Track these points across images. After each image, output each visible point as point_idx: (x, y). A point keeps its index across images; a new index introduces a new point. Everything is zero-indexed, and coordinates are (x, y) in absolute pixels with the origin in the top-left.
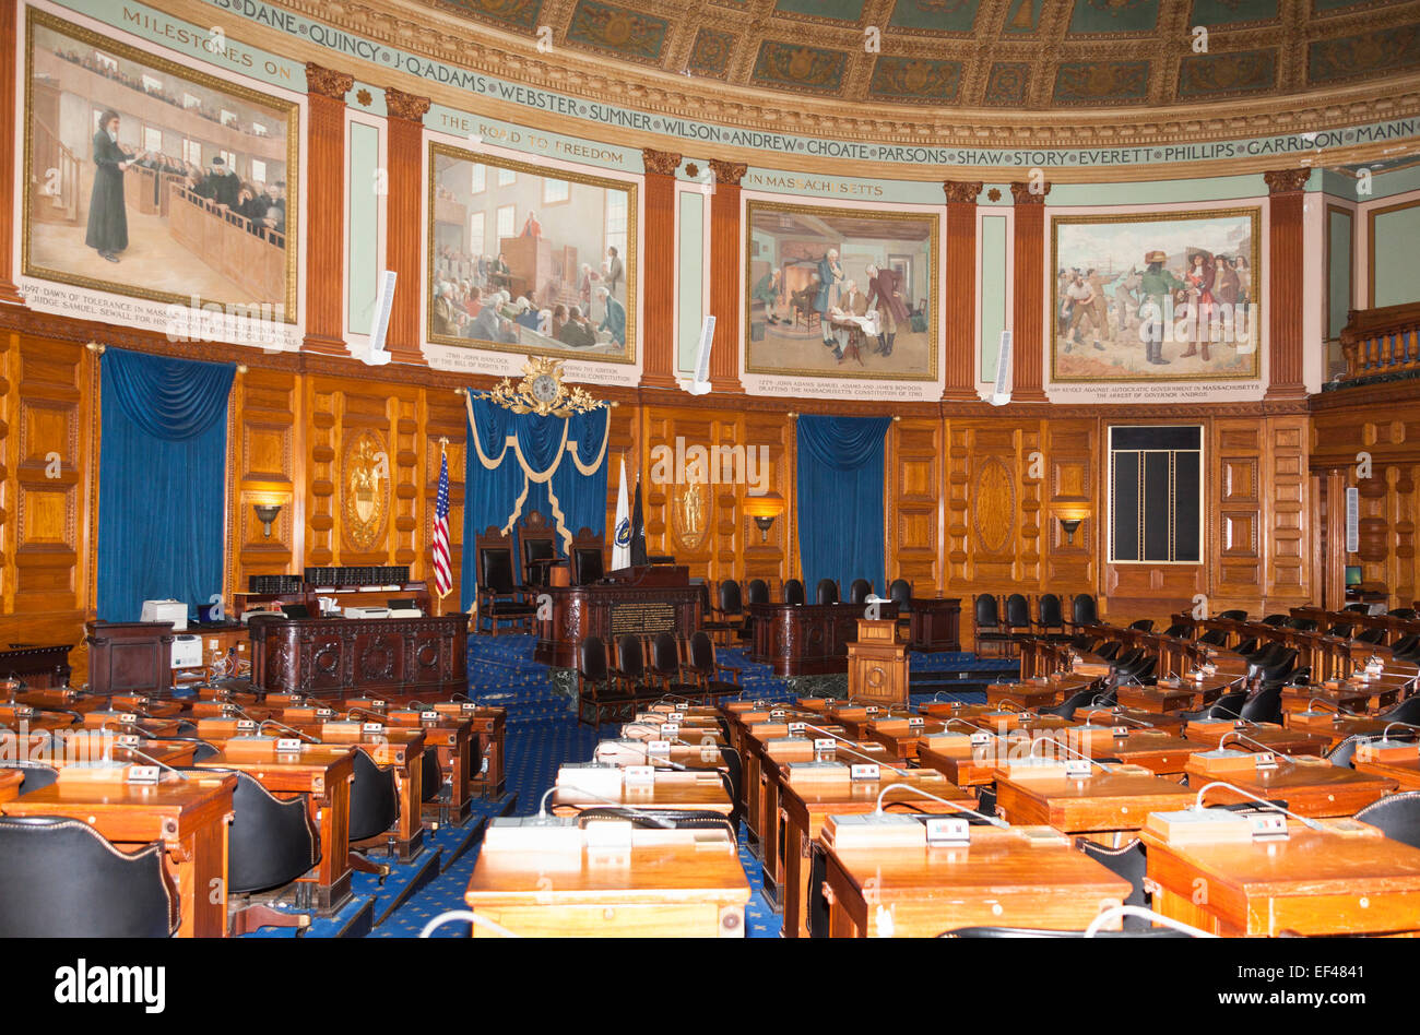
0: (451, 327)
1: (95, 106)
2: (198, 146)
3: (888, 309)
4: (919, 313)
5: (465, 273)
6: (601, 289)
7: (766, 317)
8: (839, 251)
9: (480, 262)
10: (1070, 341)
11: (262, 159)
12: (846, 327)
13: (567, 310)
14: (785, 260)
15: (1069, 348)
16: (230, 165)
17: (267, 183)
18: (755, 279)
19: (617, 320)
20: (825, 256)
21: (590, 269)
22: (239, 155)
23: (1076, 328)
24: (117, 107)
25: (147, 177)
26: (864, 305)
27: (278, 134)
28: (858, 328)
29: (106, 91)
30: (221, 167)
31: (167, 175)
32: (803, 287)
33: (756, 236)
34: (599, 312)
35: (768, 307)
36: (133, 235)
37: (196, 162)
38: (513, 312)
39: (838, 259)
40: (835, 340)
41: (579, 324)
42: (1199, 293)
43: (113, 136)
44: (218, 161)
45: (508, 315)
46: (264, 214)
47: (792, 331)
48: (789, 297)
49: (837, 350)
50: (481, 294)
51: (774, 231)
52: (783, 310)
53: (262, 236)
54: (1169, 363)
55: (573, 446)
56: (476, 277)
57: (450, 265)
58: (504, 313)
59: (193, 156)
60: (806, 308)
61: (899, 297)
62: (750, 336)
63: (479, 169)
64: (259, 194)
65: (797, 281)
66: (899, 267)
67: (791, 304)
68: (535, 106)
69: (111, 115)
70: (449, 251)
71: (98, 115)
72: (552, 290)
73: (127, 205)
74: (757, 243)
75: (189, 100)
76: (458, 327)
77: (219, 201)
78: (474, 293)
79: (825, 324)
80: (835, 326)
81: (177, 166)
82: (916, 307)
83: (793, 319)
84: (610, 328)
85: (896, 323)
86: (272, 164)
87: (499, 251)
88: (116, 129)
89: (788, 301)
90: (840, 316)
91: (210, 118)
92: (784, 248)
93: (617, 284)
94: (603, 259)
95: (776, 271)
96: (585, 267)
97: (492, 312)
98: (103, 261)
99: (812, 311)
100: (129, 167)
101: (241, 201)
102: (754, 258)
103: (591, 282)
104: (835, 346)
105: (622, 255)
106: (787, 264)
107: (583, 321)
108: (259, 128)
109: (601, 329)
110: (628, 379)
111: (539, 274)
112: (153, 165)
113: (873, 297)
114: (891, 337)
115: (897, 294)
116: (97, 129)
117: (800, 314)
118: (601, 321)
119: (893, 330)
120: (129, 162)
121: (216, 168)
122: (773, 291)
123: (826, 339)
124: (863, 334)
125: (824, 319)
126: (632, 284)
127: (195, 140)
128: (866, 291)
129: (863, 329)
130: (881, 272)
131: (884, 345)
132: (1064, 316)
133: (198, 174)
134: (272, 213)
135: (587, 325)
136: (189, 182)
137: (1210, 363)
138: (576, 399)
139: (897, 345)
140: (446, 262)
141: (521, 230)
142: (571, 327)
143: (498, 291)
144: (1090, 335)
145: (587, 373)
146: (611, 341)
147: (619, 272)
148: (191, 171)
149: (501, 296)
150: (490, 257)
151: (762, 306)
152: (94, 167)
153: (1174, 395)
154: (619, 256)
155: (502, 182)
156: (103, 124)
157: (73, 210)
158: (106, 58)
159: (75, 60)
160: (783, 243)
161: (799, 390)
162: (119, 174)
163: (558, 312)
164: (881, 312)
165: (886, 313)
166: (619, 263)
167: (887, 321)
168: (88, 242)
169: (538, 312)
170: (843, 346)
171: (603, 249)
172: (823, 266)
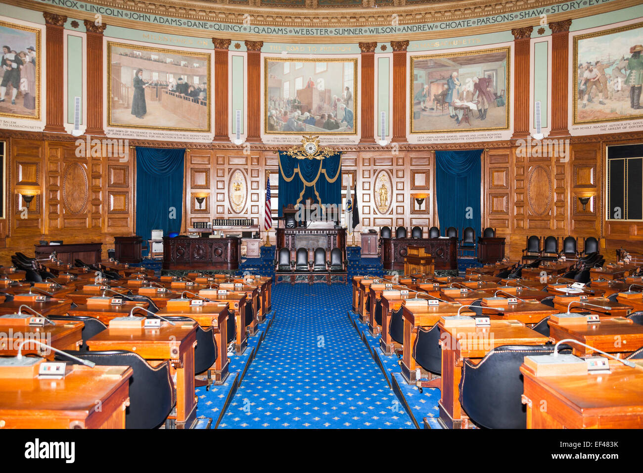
0: (276, 127)
1: (134, 68)
2: (172, 75)
3: (484, 97)
4: (500, 97)
5: (281, 105)
6: (342, 105)
7: (421, 108)
8: (458, 73)
9: (288, 101)
10: (585, 101)
11: (197, 76)
12: (461, 108)
13: (327, 115)
14: (430, 81)
15: (585, 106)
16: (185, 79)
18: (415, 92)
19: (350, 118)
20: (451, 76)
21: (337, 98)
22: (189, 76)
23: (589, 94)
25: (153, 89)
26: (471, 96)
27: (204, 66)
28: (468, 108)
29: (138, 63)
30: (181, 81)
31: (161, 87)
32: (440, 92)
33: (415, 72)
34: (341, 114)
35: (422, 103)
36: (149, 108)
37: (171, 81)
38: (303, 119)
39: (457, 76)
40: (456, 115)
41: (332, 120)
43: (140, 77)
44: (180, 79)
46: (199, 95)
47: (434, 113)
48: (433, 97)
49: (457, 119)
50: (288, 113)
51: (425, 68)
52: (430, 104)
53: (198, 102)
55: (324, 171)
56: (286, 107)
57: (275, 103)
58: (299, 119)
60: (441, 101)
61: (490, 91)
62: (413, 118)
63: (287, 64)
64: (196, 88)
65: (437, 90)
66: (489, 76)
67: (434, 100)
68: (310, 35)
69: (140, 70)
70: (274, 99)
71: (135, 71)
72: (320, 108)
73: (146, 99)
74: (417, 75)
75: (168, 60)
76: (279, 127)
77: (181, 93)
78: (286, 113)
79: (451, 108)
80: (456, 108)
81: (165, 83)
82: (499, 94)
83: (435, 107)
84: (346, 120)
85: (488, 103)
86: (201, 77)
88: (141, 75)
89: (432, 100)
90: (458, 103)
91: (177, 65)
92: (430, 75)
93: (349, 102)
94: (343, 92)
95: (426, 86)
96: (334, 97)
97: (293, 120)
98: (138, 119)
99: (445, 102)
101: (189, 92)
102: (415, 82)
103: (337, 103)
104: (456, 118)
105: (352, 90)
106: (431, 83)
107: (334, 119)
108: (196, 65)
109: (342, 122)
110: (354, 141)
111: (314, 102)
112: (156, 85)
113: (476, 92)
114: (485, 111)
115: (488, 89)
116: (134, 76)
117: (438, 105)
118: (342, 118)
119: (487, 106)
120: (146, 85)
121: (180, 82)
122: (425, 96)
123: (451, 115)
124: (471, 110)
125: (450, 105)
127: (171, 73)
128: (472, 89)
129: (471, 108)
130: (480, 79)
131: (482, 114)
132: (582, 89)
133: (172, 85)
134: (201, 94)
136: (169, 88)
138: (325, 152)
139: (489, 113)
140: (273, 103)
141: (305, 85)
142: (329, 122)
143: (295, 111)
144: (597, 97)
145: (335, 141)
146: (347, 126)
147: (350, 96)
148: (170, 84)
149: (298, 113)
150: (292, 98)
151: (419, 103)
152: (134, 89)
154: (350, 90)
155: (297, 68)
156: (137, 74)
157: (126, 104)
158: (137, 53)
159: (126, 55)
160: (429, 74)
161: (437, 140)
162: (143, 90)
163: (323, 117)
164: (480, 99)
165: (483, 99)
166: (350, 93)
167: (483, 103)
168: (132, 113)
169: (313, 118)
170: (460, 118)
171: (343, 88)
172: (450, 81)
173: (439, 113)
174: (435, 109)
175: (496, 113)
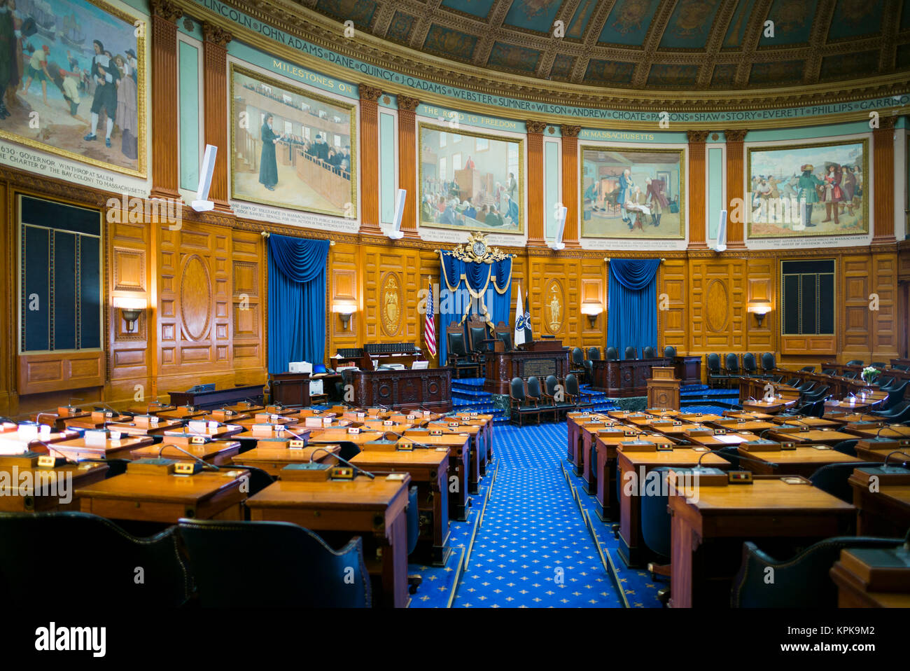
0: (431, 218)
1: (262, 111)
2: (309, 129)
3: (657, 201)
4: (674, 202)
5: (437, 190)
6: (506, 195)
7: (592, 207)
8: (630, 170)
9: (445, 183)
11: (338, 134)
12: (635, 211)
13: (489, 207)
14: (601, 176)
16: (324, 139)
17: (342, 147)
18: (586, 187)
19: (514, 212)
20: (623, 174)
21: (500, 185)
22: (328, 133)
24: (271, 111)
25: (286, 147)
26: (644, 199)
27: (346, 121)
28: (641, 212)
29: (267, 103)
30: (320, 140)
31: (295, 145)
32: (611, 190)
33: (586, 164)
34: (505, 207)
35: (593, 202)
36: (280, 176)
37: (307, 137)
38: (462, 209)
39: (630, 175)
40: (629, 219)
41: (495, 214)
42: (833, 187)
43: (270, 126)
44: (318, 137)
45: (459, 211)
46: (340, 163)
47: (606, 214)
48: (604, 196)
49: (630, 224)
50: (445, 200)
51: (595, 161)
52: (601, 203)
53: (340, 174)
54: (815, 225)
55: (494, 278)
56: (443, 192)
58: (457, 209)
59: (307, 135)
60: (613, 202)
61: (663, 195)
62: (584, 218)
63: (443, 134)
64: (338, 152)
65: (608, 187)
66: (663, 178)
67: (605, 199)
68: (471, 100)
69: (269, 116)
70: (429, 179)
71: (263, 116)
72: (481, 197)
73: (277, 162)
74: (587, 168)
75: (304, 106)
76: (434, 218)
77: (319, 157)
78: (442, 200)
79: (623, 210)
80: (628, 211)
81: (300, 140)
82: (672, 200)
83: (606, 208)
84: (510, 215)
85: (662, 209)
86: (343, 136)
87: (454, 177)
88: (271, 123)
89: (603, 199)
90: (631, 206)
91: (314, 115)
92: (601, 170)
93: (514, 192)
94: (507, 179)
95: (597, 183)
96: (497, 184)
97: (451, 210)
98: (267, 190)
99: (616, 203)
100: (278, 142)
101: (329, 157)
102: (585, 176)
103: (501, 192)
104: (629, 222)
105: (516, 177)
106: (602, 179)
107: (497, 213)
108: (337, 119)
109: (506, 217)
110: (520, 242)
111: (474, 188)
112: (289, 140)
113: (649, 195)
114: (659, 216)
115: (662, 193)
116: (263, 123)
117: (610, 205)
118: (506, 212)
119: (660, 212)
120: (278, 139)
121: (318, 141)
122: (595, 194)
123: (624, 218)
124: (644, 215)
125: (622, 207)
126: (520, 193)
127: (308, 126)
128: (645, 191)
129: (644, 212)
130: (653, 181)
131: (655, 220)
133: (309, 144)
134: (344, 162)
135: (499, 215)
136: (305, 148)
137: (839, 225)
138: (495, 254)
139: (662, 220)
140: (427, 184)
141: (465, 165)
142: (491, 215)
143: (454, 198)
145: (501, 241)
146: (511, 223)
147: (515, 186)
148: (306, 143)
149: (456, 201)
150: (450, 181)
151: (589, 201)
152: (262, 143)
153: (819, 243)
154: (515, 177)
155: (455, 141)
156: (266, 120)
157: (253, 165)
158: (266, 87)
159: (252, 89)
160: (600, 167)
161: (610, 246)
162: (273, 146)
163: (484, 208)
164: (653, 203)
165: (656, 203)
166: (515, 181)
167: (657, 207)
168: (260, 181)
169: (474, 209)
170: (633, 221)
171: (507, 174)
172: (622, 179)
173: (611, 215)
174: (607, 210)
175: (669, 219)
